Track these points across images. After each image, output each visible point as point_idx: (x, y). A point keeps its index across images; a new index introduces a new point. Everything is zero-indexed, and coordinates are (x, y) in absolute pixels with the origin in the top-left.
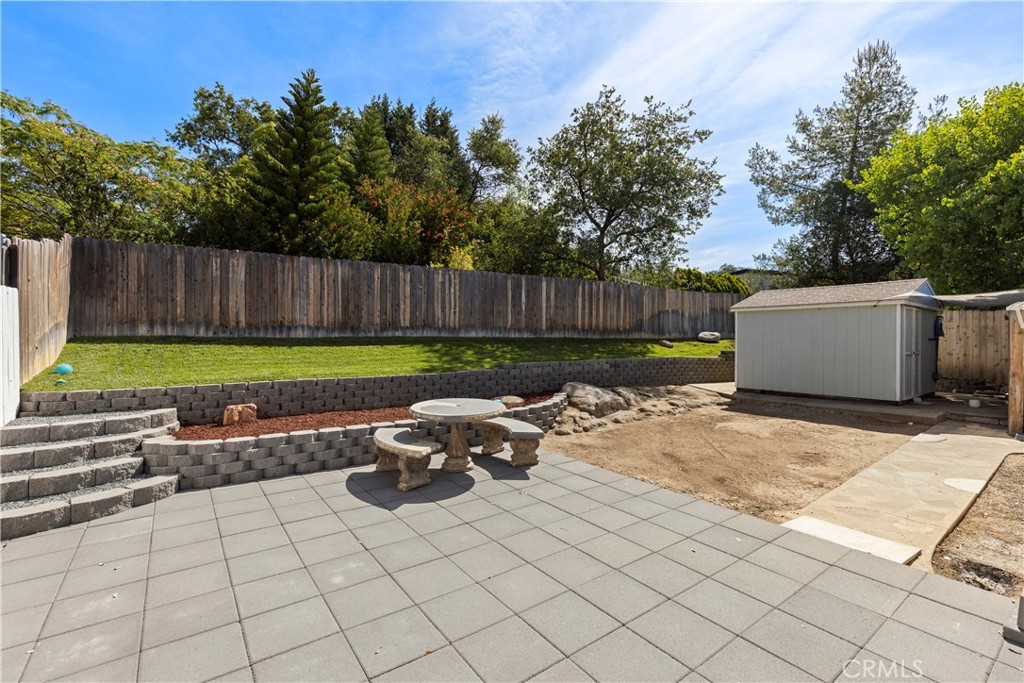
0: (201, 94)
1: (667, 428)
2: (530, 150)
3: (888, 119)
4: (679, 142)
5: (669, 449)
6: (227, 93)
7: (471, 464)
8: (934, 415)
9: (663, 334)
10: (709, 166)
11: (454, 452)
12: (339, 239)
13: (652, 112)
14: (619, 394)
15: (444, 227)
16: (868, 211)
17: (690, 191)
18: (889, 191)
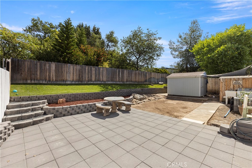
0: (33, 20)
1: (155, 103)
2: (121, 40)
3: (197, 36)
4: (155, 40)
5: (156, 107)
6: (41, 20)
7: (117, 111)
8: (206, 99)
9: (151, 83)
10: (161, 45)
11: (114, 108)
12: (77, 60)
13: (148, 32)
14: (144, 96)
15: (102, 57)
16: (194, 56)
17: (157, 50)
18: (198, 52)
